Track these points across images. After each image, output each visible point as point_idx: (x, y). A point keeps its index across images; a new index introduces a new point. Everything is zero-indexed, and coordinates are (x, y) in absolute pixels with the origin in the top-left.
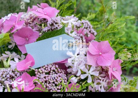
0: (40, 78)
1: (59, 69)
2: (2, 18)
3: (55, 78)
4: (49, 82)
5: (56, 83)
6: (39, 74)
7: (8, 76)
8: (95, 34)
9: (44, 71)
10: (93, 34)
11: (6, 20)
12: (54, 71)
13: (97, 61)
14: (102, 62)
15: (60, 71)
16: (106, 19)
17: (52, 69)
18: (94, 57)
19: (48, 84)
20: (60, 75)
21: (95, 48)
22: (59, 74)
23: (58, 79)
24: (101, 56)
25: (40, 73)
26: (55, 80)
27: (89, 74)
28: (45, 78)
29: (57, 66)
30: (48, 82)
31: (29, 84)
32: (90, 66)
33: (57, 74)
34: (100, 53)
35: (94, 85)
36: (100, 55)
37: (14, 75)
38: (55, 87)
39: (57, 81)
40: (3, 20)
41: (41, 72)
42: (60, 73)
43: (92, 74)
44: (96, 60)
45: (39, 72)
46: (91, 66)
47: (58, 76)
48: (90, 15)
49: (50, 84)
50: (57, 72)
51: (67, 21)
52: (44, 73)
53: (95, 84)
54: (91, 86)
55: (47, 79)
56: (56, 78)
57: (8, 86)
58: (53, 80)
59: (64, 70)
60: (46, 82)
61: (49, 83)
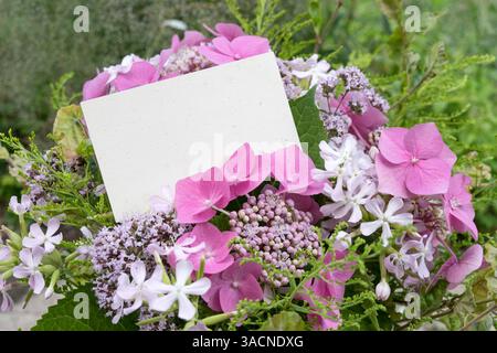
0: (245, 237)
1: (296, 211)
2: (105, 69)
3: (286, 236)
4: (271, 247)
5: (290, 249)
6: (241, 224)
7: (154, 231)
8: (386, 107)
9: (254, 215)
10: (379, 107)
11: (119, 74)
12: (283, 216)
13: (405, 183)
14: (421, 183)
15: (299, 217)
16: (413, 64)
17: (279, 211)
18: (396, 169)
19: (267, 254)
20: (301, 227)
21: (397, 144)
22: (295, 224)
23: (296, 240)
24: (416, 168)
25: (245, 223)
26: (287, 242)
27: (385, 220)
28: (259, 235)
29: (291, 203)
30: (269, 248)
31: (213, 253)
32: (387, 198)
33: (290, 224)
34: (414, 160)
35: (399, 256)
36: (414, 164)
37: (170, 230)
38: (289, 261)
39: (292, 243)
40: (109, 76)
41: (247, 218)
42: (300, 221)
43: (393, 219)
44: (404, 178)
45: (242, 220)
46: (391, 197)
47: (294, 230)
48: (356, 57)
49: (274, 254)
50: (289, 219)
51: (305, 71)
52: (256, 223)
53: (403, 251)
54: (391, 259)
55: (265, 239)
56: (290, 236)
57: (159, 260)
58: (282, 241)
59: (309, 214)
60: (262, 247)
61: (272, 250)
